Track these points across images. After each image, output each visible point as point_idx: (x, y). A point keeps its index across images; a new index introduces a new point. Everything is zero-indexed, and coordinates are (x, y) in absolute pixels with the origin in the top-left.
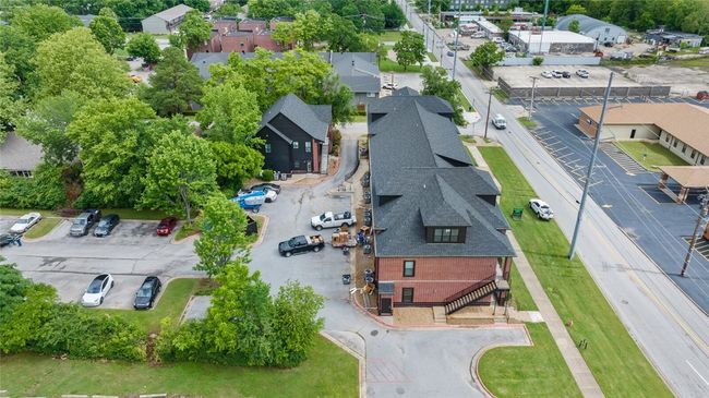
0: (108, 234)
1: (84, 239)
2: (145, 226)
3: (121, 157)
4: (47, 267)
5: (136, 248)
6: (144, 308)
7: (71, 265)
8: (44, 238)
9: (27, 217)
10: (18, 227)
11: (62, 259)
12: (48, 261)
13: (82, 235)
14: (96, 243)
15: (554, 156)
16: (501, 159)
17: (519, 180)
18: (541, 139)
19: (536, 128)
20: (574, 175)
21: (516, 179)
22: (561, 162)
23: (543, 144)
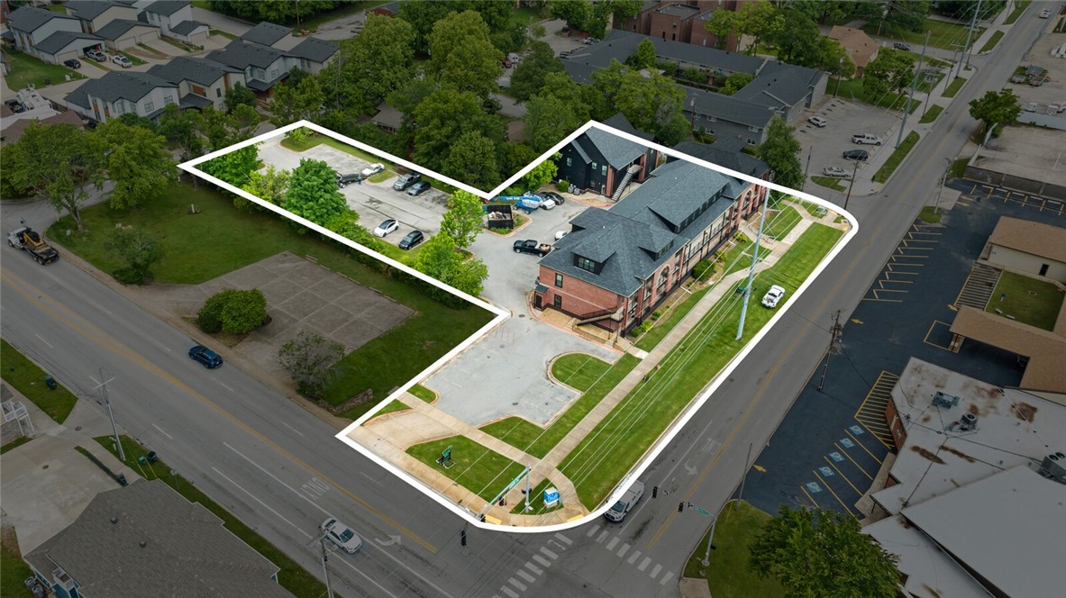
0: (416, 195)
1: (399, 194)
2: (444, 198)
3: (437, 141)
4: (369, 205)
5: (428, 211)
6: (404, 248)
7: (383, 208)
8: (378, 184)
9: (375, 166)
10: (367, 172)
11: (379, 202)
12: (372, 201)
13: (400, 190)
14: (406, 199)
15: (891, 261)
16: (819, 243)
17: (803, 269)
18: (910, 238)
19: (928, 225)
20: (875, 285)
21: (802, 266)
22: (886, 268)
23: (901, 244)
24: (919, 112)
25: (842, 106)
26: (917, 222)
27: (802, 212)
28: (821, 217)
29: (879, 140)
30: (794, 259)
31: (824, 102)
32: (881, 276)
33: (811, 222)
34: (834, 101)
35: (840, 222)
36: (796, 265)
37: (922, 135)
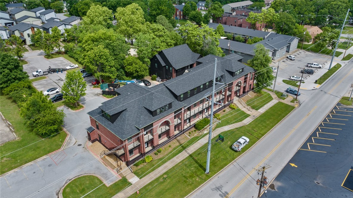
4: (56, 81)
9: (73, 65)
10: (68, 68)
12: (59, 80)
15: (321, 125)
16: (279, 113)
17: (266, 127)
18: (334, 113)
19: (345, 106)
20: (309, 140)
21: (266, 125)
22: (317, 130)
23: (328, 116)
24: (342, 56)
25: (305, 53)
26: (338, 104)
27: (274, 96)
28: (284, 99)
29: (320, 66)
30: (262, 121)
31: (296, 51)
32: (314, 134)
33: (277, 101)
34: (301, 51)
35: (294, 102)
36: (262, 125)
37: (343, 65)
